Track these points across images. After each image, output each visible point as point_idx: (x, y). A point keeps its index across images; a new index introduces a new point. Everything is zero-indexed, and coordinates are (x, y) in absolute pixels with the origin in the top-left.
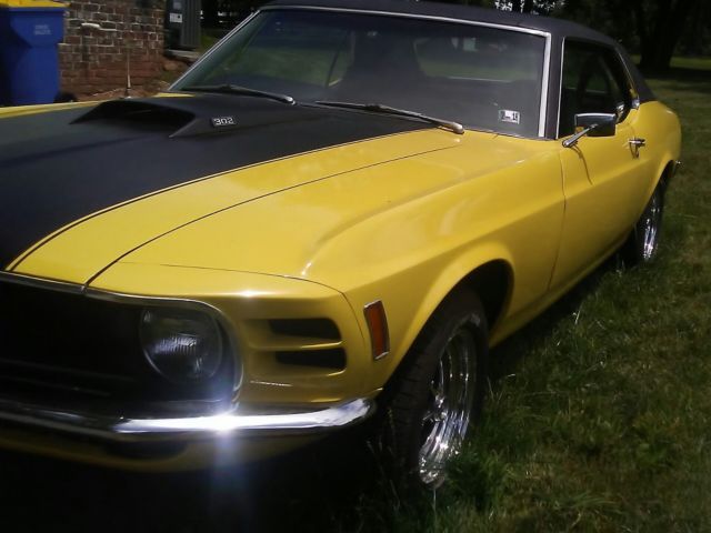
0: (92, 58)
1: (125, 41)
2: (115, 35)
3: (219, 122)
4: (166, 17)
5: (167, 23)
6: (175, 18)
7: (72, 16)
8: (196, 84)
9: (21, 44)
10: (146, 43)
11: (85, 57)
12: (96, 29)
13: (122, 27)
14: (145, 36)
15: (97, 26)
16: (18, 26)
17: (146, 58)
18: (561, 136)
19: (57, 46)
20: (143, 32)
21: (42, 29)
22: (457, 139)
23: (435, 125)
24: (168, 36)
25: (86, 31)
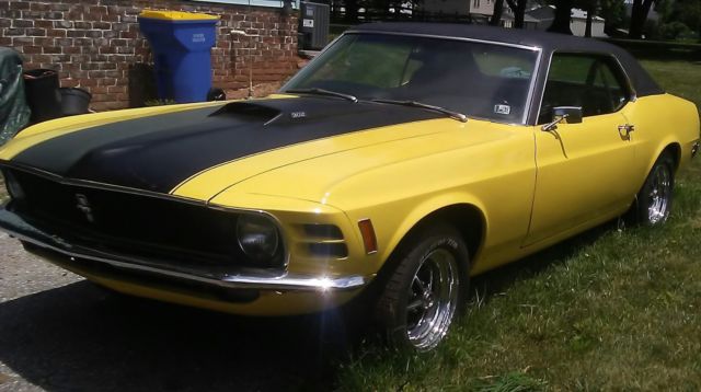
0: (238, 59)
1: (266, 44)
2: (257, 40)
3: (295, 115)
4: (301, 22)
5: (301, 28)
6: (308, 23)
7: (222, 25)
8: (297, 87)
9: (183, 50)
10: (283, 46)
11: (233, 59)
12: (242, 35)
13: (263, 33)
14: (282, 40)
15: (243, 32)
16: (180, 35)
17: (282, 57)
18: (539, 124)
19: (210, 50)
20: (281, 36)
21: (199, 37)
22: (462, 125)
23: (447, 115)
24: (302, 39)
25: (234, 37)
